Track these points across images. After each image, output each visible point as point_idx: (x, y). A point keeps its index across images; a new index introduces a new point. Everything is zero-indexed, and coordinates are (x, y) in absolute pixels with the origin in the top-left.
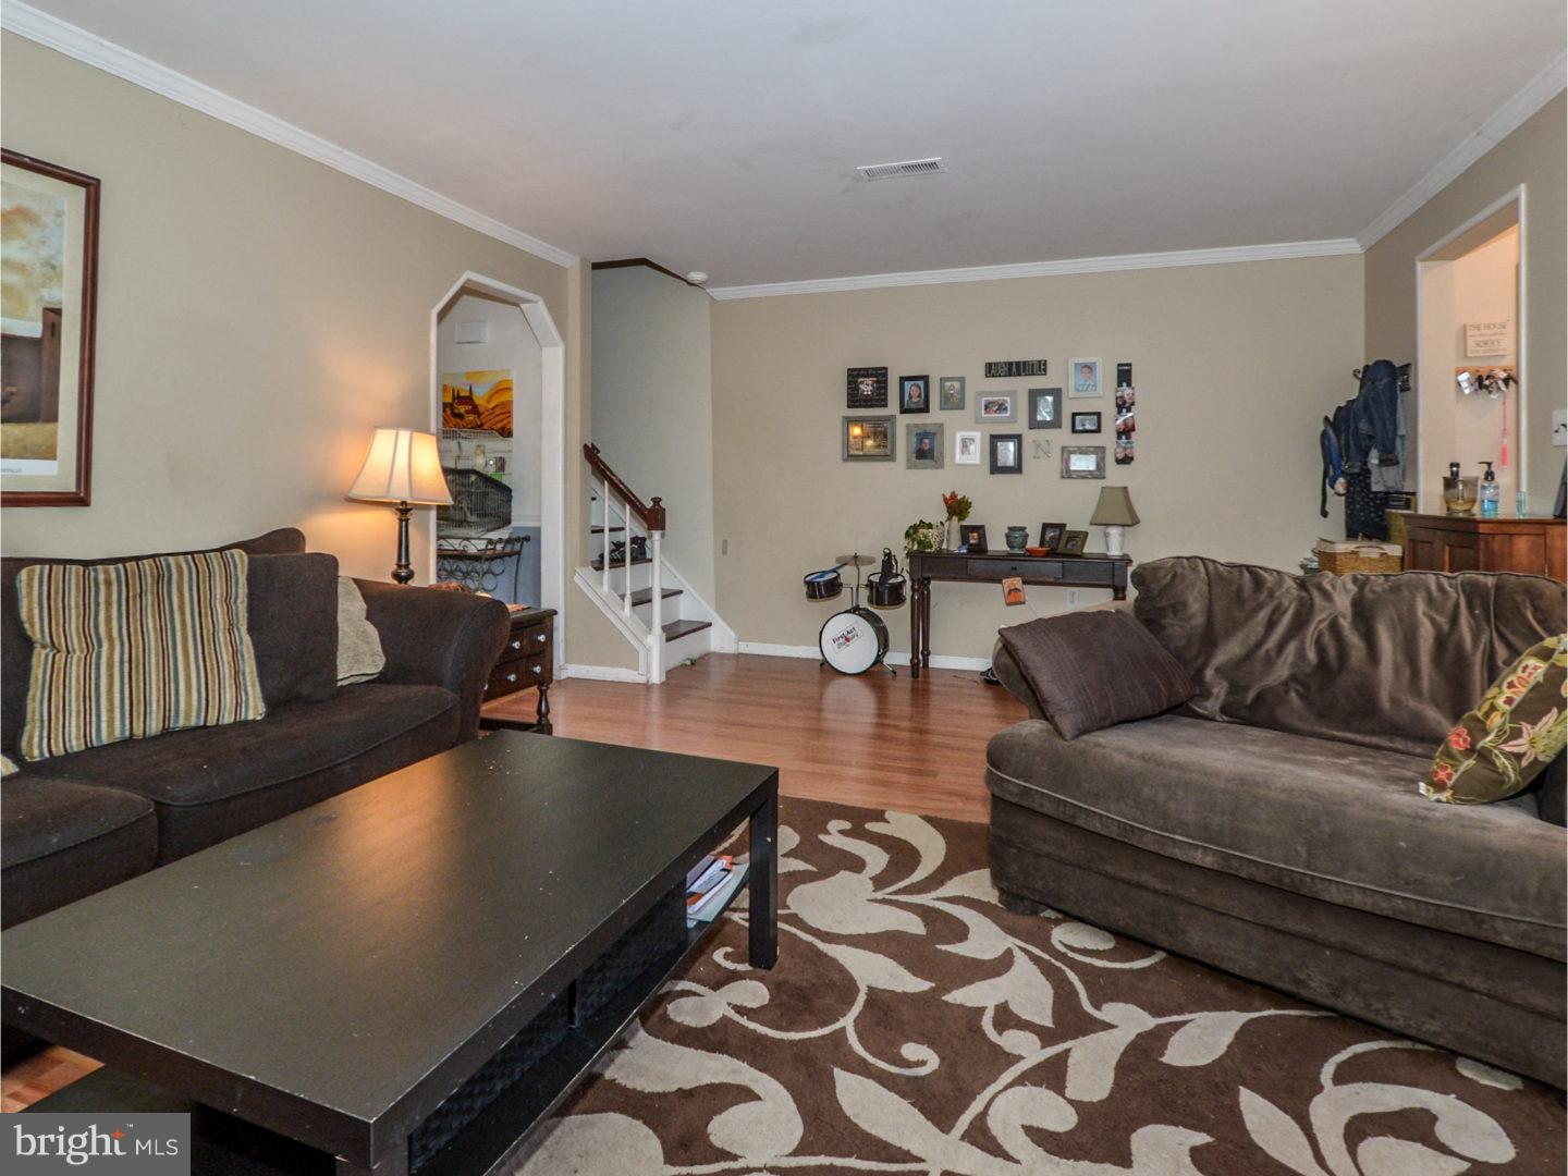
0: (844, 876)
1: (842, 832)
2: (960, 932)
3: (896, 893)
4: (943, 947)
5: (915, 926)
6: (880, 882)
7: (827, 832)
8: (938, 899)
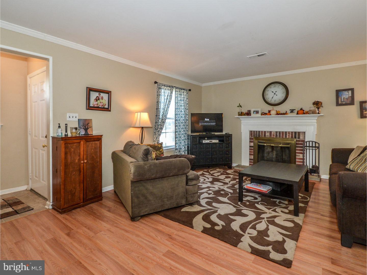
0: (222, 213)
1: (219, 225)
2: (207, 203)
3: (214, 209)
4: (211, 200)
5: (214, 204)
6: (216, 212)
7: (223, 226)
8: (207, 207)
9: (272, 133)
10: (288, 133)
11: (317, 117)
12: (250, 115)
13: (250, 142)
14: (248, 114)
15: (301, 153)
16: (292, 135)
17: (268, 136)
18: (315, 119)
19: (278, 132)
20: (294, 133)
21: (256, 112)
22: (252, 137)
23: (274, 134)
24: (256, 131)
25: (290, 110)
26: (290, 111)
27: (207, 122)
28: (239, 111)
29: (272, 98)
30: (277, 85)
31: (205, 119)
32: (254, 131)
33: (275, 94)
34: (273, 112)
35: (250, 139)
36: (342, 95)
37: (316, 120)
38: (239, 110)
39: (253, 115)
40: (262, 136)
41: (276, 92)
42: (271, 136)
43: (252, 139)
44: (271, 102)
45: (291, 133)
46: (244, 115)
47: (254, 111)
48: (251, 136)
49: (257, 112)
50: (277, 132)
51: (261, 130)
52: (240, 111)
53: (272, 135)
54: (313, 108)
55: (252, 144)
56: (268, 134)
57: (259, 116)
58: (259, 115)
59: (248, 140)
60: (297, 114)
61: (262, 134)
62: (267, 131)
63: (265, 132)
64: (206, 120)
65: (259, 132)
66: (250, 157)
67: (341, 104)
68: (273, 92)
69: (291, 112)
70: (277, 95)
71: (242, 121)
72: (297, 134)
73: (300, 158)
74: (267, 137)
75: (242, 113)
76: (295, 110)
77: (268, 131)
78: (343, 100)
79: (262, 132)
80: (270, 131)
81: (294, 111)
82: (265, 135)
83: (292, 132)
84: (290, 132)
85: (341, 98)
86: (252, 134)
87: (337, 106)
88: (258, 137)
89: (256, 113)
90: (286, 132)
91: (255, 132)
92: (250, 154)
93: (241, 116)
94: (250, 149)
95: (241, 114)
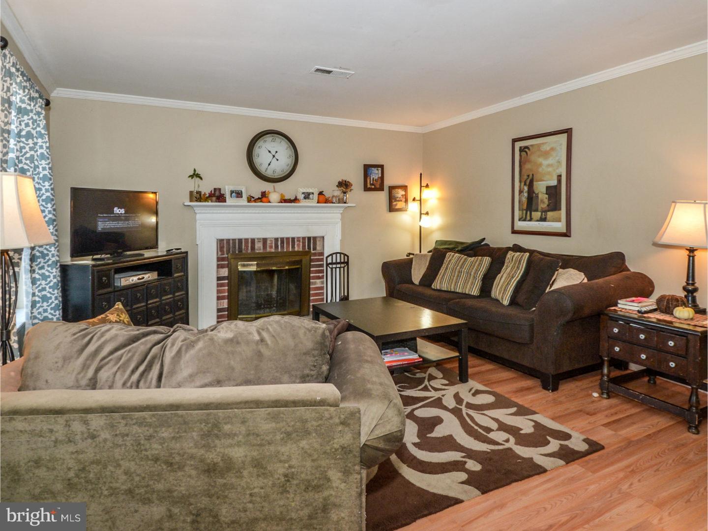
9: (268, 242)
10: (297, 241)
11: (343, 209)
12: (225, 201)
13: (219, 267)
14: (218, 196)
15: (319, 278)
16: (304, 243)
17: (260, 249)
18: (339, 213)
19: (279, 240)
20: (307, 239)
21: (236, 193)
22: (224, 254)
23: (272, 243)
24: (233, 240)
25: (303, 193)
26: (303, 196)
27: (118, 218)
28: (193, 190)
29: (269, 164)
30: (279, 138)
31: (115, 209)
32: (228, 241)
33: (274, 156)
34: (274, 197)
35: (219, 259)
36: (371, 174)
37: (341, 214)
38: (193, 185)
39: (230, 201)
40: (248, 249)
41: (276, 152)
42: (266, 248)
43: (223, 259)
44: (266, 173)
45: (301, 241)
46: (206, 200)
47: (232, 192)
48: (220, 253)
49: (239, 194)
50: (276, 239)
51: (243, 236)
52: (196, 189)
53: (268, 246)
54: (338, 193)
55: (225, 272)
56: (259, 246)
57: (245, 204)
58: (243, 201)
59: (214, 263)
60: (318, 203)
61: (247, 246)
62: (258, 239)
63: (253, 241)
64: (118, 212)
65: (240, 240)
66: (217, 305)
67: (369, 188)
68: (270, 152)
69: (305, 198)
70: (277, 160)
71: (198, 216)
72: (312, 241)
73: (316, 287)
74: (257, 252)
75: (199, 193)
76: (313, 193)
77: (260, 239)
78: (372, 182)
79: (246, 240)
80: (263, 239)
81: (311, 196)
82: (253, 248)
83: (304, 238)
84: (300, 238)
85: (370, 178)
86: (224, 247)
87: (365, 190)
88: (237, 252)
89: (237, 197)
90: (293, 239)
91: (231, 242)
92: (219, 298)
93: (200, 201)
94: (219, 285)
95: (198, 197)
